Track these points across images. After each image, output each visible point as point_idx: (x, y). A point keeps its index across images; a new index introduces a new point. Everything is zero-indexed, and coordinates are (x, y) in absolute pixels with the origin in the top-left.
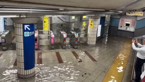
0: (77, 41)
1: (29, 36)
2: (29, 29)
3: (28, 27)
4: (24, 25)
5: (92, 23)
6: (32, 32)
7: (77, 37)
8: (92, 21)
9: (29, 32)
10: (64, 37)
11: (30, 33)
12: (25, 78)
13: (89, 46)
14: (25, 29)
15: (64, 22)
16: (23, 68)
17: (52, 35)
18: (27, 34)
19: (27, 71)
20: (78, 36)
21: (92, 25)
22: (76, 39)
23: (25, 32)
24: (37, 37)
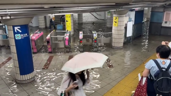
0: (96, 42)
1: (20, 38)
2: (20, 31)
3: (18, 28)
4: (14, 27)
5: (117, 20)
6: (24, 35)
7: (95, 38)
8: (116, 18)
9: (20, 35)
10: (80, 38)
11: (22, 35)
12: (22, 84)
13: (114, 48)
14: (16, 31)
15: (98, 19)
16: (19, 73)
17: (65, 37)
18: (19, 37)
19: (24, 76)
20: (97, 37)
21: (116, 22)
22: (95, 41)
23: (16, 35)
24: (49, 39)
